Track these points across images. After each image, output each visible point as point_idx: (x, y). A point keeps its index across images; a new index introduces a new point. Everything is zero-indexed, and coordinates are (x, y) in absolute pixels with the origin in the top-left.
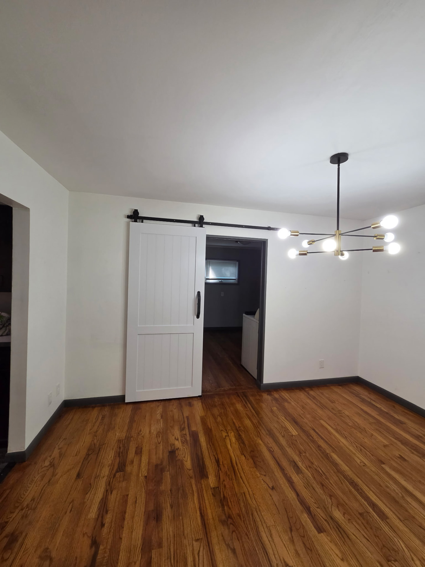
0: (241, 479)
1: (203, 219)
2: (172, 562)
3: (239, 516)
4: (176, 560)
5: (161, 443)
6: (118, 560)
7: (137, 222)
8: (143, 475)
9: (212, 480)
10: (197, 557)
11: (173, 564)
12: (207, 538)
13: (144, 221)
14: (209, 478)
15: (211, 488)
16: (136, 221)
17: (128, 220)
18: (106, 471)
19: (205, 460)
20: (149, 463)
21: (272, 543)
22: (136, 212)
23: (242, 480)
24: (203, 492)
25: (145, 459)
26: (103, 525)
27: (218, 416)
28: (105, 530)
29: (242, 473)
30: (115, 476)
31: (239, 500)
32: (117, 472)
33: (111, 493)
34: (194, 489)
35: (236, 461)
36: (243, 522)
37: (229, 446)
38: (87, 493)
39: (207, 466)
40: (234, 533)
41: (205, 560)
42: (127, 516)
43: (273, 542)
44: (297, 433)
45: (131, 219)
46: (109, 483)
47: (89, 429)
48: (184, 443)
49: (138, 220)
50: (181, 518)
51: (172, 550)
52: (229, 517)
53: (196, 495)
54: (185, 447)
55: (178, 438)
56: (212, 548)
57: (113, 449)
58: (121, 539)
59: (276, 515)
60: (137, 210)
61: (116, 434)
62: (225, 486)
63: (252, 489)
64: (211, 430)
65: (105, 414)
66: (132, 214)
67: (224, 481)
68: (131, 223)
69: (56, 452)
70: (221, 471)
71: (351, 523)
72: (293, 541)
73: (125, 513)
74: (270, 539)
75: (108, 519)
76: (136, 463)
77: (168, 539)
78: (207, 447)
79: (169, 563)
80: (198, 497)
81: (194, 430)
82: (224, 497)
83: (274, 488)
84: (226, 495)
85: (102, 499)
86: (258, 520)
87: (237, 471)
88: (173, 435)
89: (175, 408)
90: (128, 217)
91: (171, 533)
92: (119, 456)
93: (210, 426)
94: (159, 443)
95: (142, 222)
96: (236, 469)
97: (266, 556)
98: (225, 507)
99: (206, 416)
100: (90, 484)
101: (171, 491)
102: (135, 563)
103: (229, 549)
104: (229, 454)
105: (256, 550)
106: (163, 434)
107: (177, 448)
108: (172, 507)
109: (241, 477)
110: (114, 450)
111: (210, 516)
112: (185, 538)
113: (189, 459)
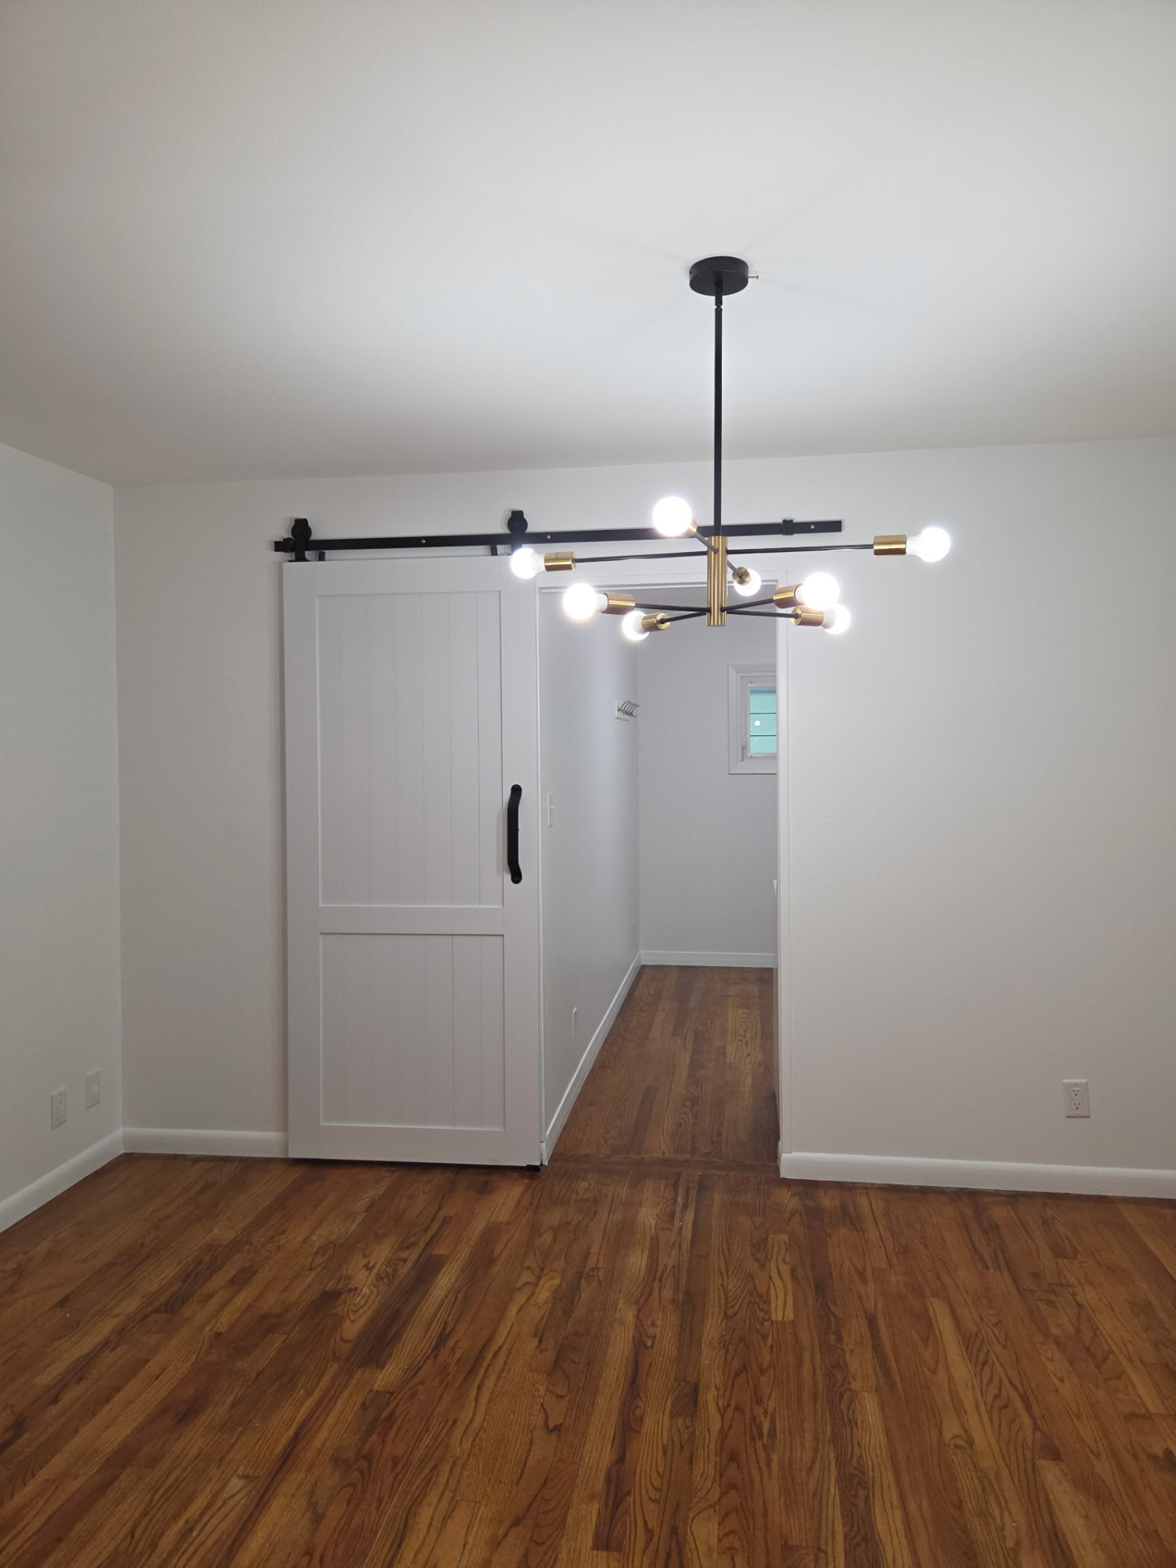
0: (475, 1391)
1: (524, 524)
2: (158, 1496)
3: (395, 1462)
4: (167, 1495)
5: (318, 1269)
6: (45, 1463)
7: (305, 560)
8: (215, 1330)
9: (386, 1376)
10: (219, 1503)
11: (154, 1502)
12: (273, 1480)
13: (328, 553)
14: (385, 1370)
15: (371, 1390)
16: (300, 558)
17: (280, 556)
18: (131, 1305)
19: (409, 1328)
20: (249, 1307)
21: (433, 1532)
22: (301, 527)
23: (475, 1393)
24: (342, 1392)
25: (243, 1298)
26: (55, 1401)
27: (550, 1231)
28: (54, 1410)
29: (493, 1378)
30: (146, 1316)
31: (427, 1431)
32: (157, 1311)
33: (113, 1349)
34: (322, 1384)
35: (501, 1348)
36: (394, 1474)
37: (513, 1309)
38: (60, 1338)
39: (402, 1341)
40: (349, 1490)
41: (233, 1514)
42: (119, 1397)
43: (440, 1531)
44: (791, 1317)
45: (285, 551)
46: (123, 1330)
47: (151, 1209)
48: (383, 1279)
49: (308, 554)
50: (240, 1429)
51: (172, 1478)
52: (368, 1458)
53: (316, 1395)
54: (376, 1289)
55: (374, 1266)
56: (268, 1501)
57: (179, 1263)
58: (76, 1431)
59: (501, 1485)
60: (305, 521)
61: (212, 1230)
62: (414, 1395)
63: (487, 1418)
64: (492, 1261)
65: (218, 1179)
66: (286, 536)
67: (422, 1383)
68: (287, 565)
69: (44, 1247)
70: (434, 1361)
71: (730, 1557)
72: (499, 1543)
73: (118, 1390)
74: (437, 1523)
75: (74, 1392)
76: (216, 1301)
77: (177, 1457)
78: (441, 1300)
79: (149, 1496)
80: (317, 1403)
81: (440, 1255)
82: (390, 1417)
83: (560, 1431)
84: (398, 1413)
85: (86, 1356)
86: (443, 1481)
87: (482, 1371)
88: (365, 1257)
89: (426, 1191)
90: (280, 546)
91: (194, 1451)
92: (185, 1281)
93: (496, 1253)
94: (311, 1269)
95: (321, 558)
96: (485, 1365)
97: (394, 1549)
98: (374, 1437)
99: (508, 1224)
100: (79, 1323)
101: (258, 1374)
102: (76, 1478)
103: (310, 1513)
104: (496, 1328)
105: (376, 1532)
106: (340, 1252)
107: (352, 1287)
108: (234, 1405)
109: (479, 1388)
110: (180, 1267)
111: (317, 1443)
112: (218, 1467)
113: (363, 1320)
